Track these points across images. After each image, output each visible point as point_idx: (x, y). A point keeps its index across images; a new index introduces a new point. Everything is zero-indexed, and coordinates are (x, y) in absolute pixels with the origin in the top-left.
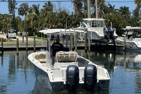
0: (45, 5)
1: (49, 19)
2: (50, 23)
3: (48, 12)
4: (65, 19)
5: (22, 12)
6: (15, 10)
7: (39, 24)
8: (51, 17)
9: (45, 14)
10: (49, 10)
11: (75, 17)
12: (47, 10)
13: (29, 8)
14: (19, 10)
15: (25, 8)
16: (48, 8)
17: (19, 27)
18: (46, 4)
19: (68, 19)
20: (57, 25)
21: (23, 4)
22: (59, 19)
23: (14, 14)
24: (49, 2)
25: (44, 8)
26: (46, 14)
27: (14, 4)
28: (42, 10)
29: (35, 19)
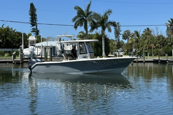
0: (144, 30)
1: (149, 41)
2: (150, 44)
3: (147, 36)
4: (162, 41)
5: (125, 37)
6: (120, 36)
7: (140, 46)
8: (151, 39)
9: (144, 38)
10: (149, 34)
11: (170, 40)
12: (147, 34)
13: (131, 33)
14: (123, 36)
15: (128, 34)
16: (148, 33)
17: (124, 48)
18: (146, 30)
19: (165, 41)
20: (156, 46)
21: (126, 31)
22: (157, 41)
23: (119, 39)
24: (148, 29)
25: (144, 33)
26: (146, 38)
27: (119, 31)
28: (143, 35)
29: (137, 41)
